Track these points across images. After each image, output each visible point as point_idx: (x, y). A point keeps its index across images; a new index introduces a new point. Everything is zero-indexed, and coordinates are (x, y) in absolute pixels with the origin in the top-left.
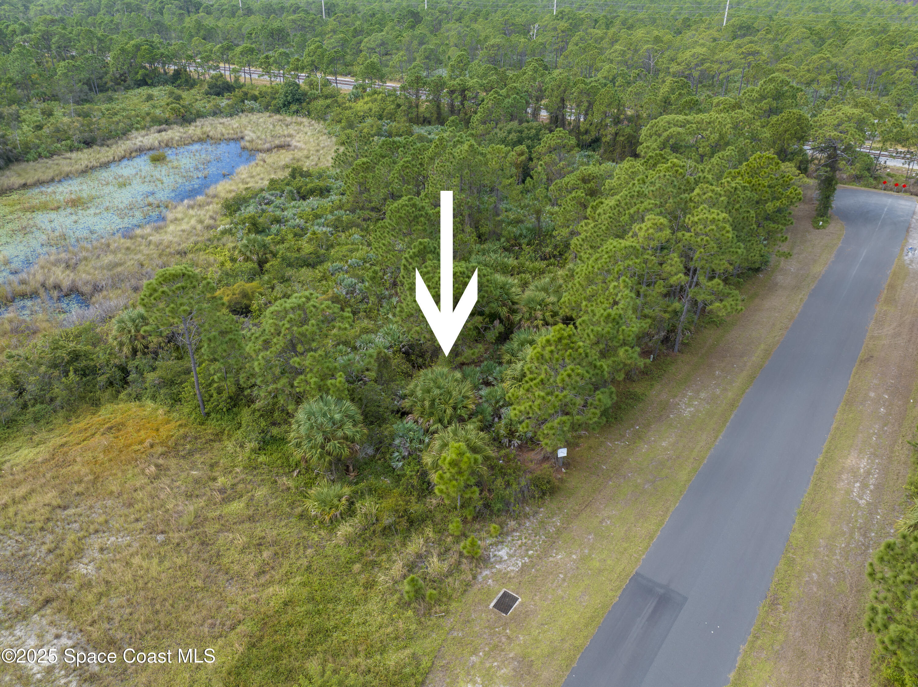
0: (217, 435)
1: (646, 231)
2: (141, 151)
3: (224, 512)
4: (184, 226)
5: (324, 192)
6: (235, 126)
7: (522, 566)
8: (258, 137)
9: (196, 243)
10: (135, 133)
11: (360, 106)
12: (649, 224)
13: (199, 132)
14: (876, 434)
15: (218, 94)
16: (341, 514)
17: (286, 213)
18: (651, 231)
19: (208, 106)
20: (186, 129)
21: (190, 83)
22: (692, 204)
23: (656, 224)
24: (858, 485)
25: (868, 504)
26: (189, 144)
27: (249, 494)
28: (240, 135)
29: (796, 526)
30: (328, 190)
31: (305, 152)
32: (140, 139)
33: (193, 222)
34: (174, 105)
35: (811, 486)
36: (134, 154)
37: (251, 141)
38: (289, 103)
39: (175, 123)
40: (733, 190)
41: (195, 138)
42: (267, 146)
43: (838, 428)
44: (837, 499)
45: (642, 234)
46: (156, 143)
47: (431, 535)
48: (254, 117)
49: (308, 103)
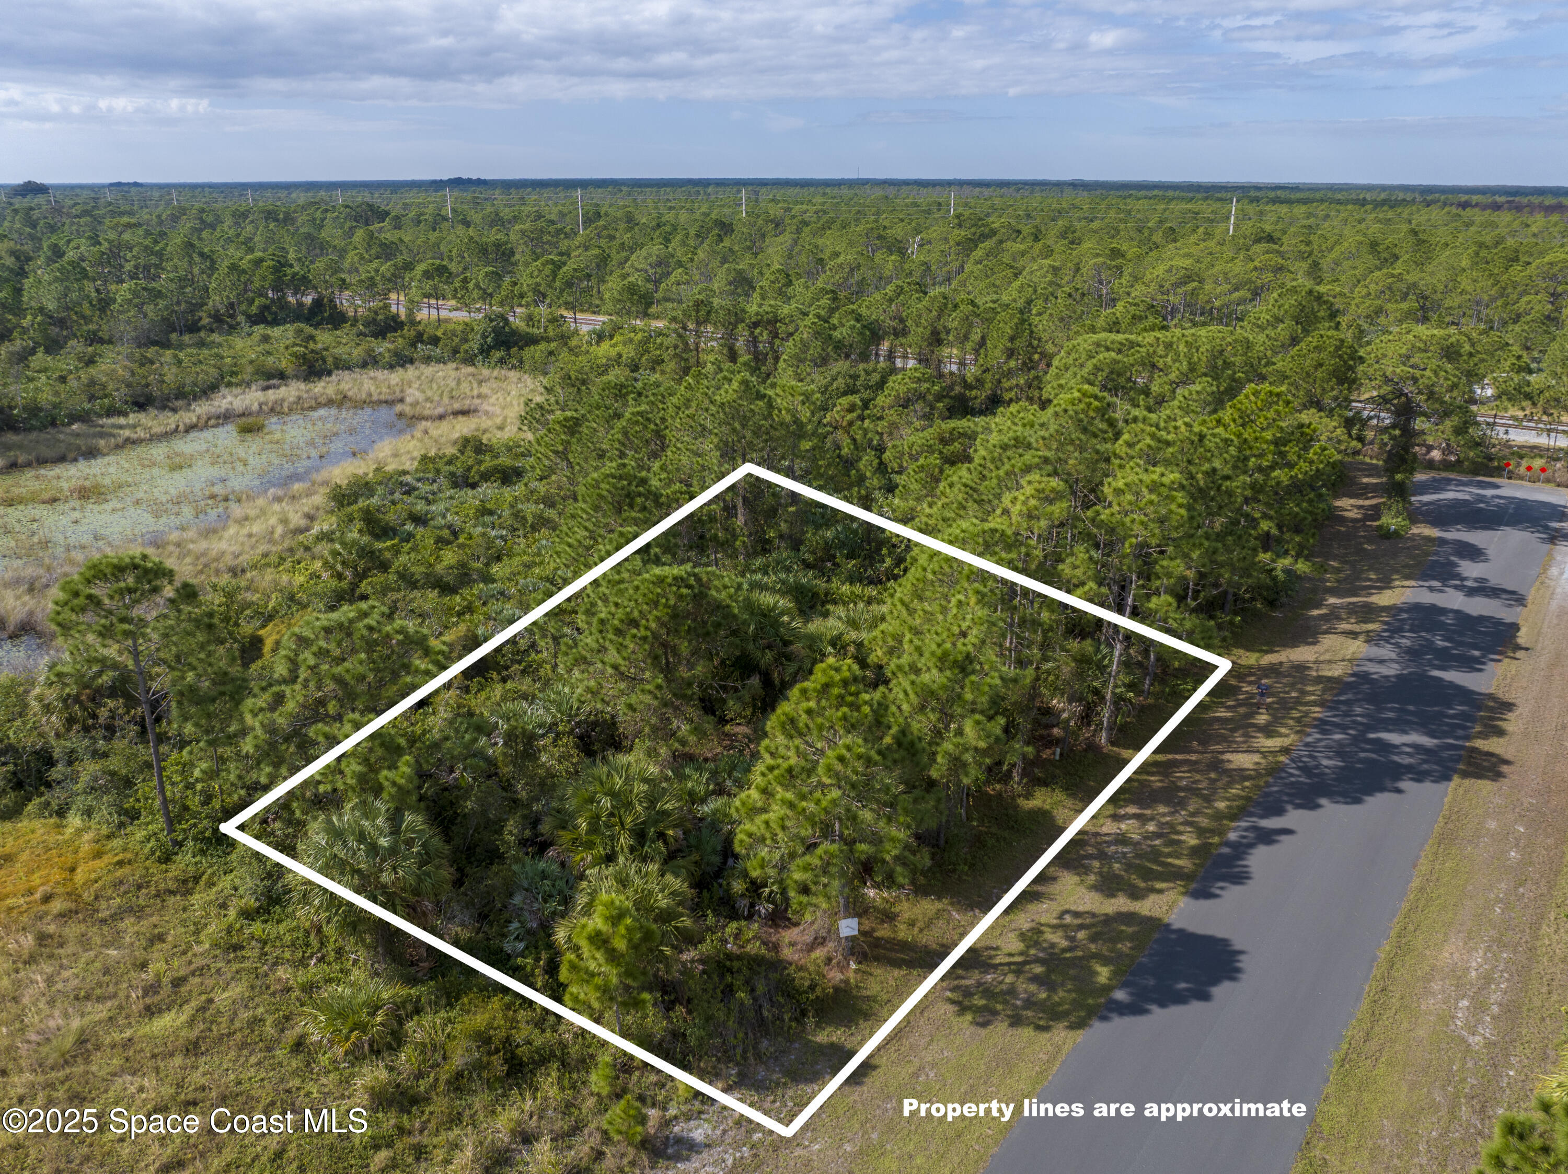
0: (185, 882)
1: (1024, 503)
2: (226, 417)
3: (140, 1033)
4: (256, 528)
5: (509, 476)
6: (393, 382)
7: (734, 1166)
8: (428, 399)
9: (265, 555)
10: (224, 390)
11: (605, 350)
12: (1029, 490)
13: (331, 391)
14: (1501, 900)
15: (375, 335)
16: (371, 1043)
17: (434, 508)
18: (1033, 502)
19: (355, 352)
20: (311, 386)
21: (337, 319)
22: (1118, 461)
23: (1043, 490)
24: (1465, 1003)
25: (1489, 1044)
26: (312, 408)
27: (204, 997)
28: (398, 395)
29: (1330, 1089)
30: (518, 473)
31: (498, 421)
32: (229, 398)
33: (273, 521)
34: (296, 349)
35: (1365, 1005)
36: (212, 422)
37: (415, 404)
38: (490, 348)
39: (297, 377)
40: (1196, 439)
41: (323, 400)
42: (440, 410)
43: (1422, 889)
44: (1420, 1033)
45: (1016, 509)
46: (255, 407)
47: (553, 1092)
48: (428, 370)
49: (521, 348)
